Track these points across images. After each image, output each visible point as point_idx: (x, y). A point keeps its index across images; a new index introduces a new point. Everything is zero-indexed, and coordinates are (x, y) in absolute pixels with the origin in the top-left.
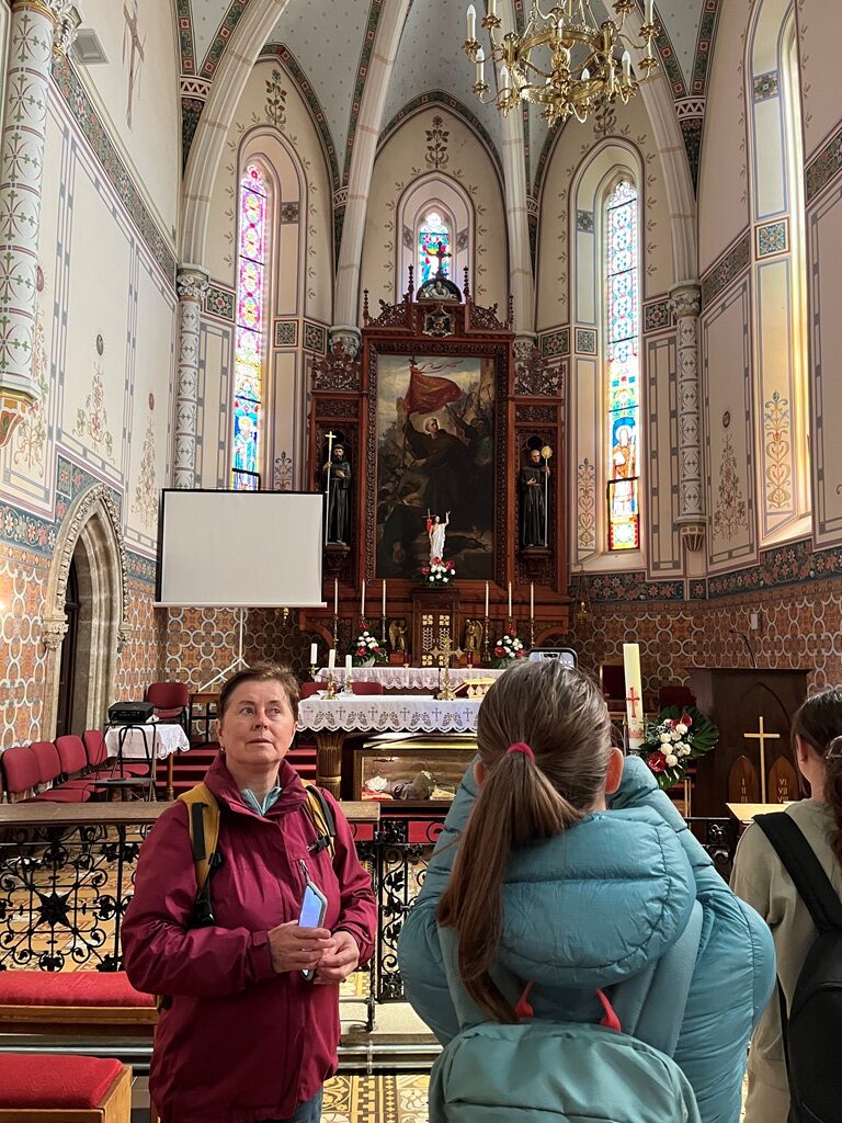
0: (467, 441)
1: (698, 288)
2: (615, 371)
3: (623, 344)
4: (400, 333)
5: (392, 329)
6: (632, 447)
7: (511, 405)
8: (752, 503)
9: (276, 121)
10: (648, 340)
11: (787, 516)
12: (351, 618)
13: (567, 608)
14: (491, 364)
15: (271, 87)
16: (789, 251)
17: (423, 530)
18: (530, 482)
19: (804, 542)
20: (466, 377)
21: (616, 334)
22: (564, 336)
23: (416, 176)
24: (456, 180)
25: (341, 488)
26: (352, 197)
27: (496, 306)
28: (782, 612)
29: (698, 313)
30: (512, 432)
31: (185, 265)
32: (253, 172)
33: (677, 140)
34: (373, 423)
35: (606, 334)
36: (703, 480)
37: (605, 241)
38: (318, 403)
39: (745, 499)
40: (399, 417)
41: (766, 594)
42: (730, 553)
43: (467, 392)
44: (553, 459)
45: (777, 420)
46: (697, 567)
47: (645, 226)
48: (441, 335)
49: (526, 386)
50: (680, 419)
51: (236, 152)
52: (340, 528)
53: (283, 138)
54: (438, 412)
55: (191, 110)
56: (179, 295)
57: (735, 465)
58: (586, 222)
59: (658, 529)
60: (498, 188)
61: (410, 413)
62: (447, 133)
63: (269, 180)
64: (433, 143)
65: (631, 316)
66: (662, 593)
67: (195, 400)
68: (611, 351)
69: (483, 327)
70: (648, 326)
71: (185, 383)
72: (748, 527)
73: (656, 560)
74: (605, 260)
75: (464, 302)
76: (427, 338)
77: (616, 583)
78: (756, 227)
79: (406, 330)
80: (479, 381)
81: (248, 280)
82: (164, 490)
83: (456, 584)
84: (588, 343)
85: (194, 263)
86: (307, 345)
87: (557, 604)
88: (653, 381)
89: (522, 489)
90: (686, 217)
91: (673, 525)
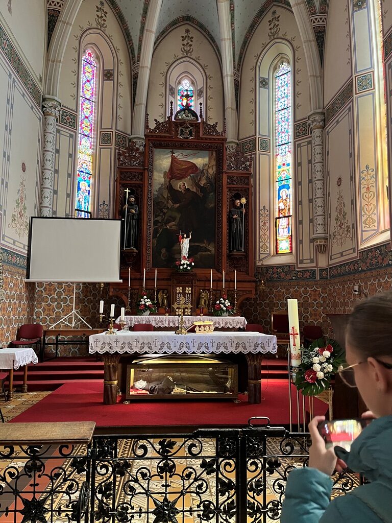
0: (201, 195)
1: (323, 114)
2: (279, 161)
3: (284, 146)
4: (165, 137)
5: (162, 135)
6: (288, 200)
7: (225, 176)
8: (354, 226)
9: (101, 27)
10: (297, 143)
11: (374, 232)
12: (138, 289)
13: (254, 284)
14: (214, 155)
15: (98, 9)
16: (374, 89)
17: (178, 242)
18: (235, 216)
19: (385, 245)
20: (200, 161)
21: (280, 141)
22: (253, 142)
23: (176, 59)
24: (197, 62)
25: (133, 219)
26: (142, 67)
27: (217, 123)
28: (372, 284)
29: (323, 127)
30: (225, 190)
31: (47, 96)
32: (89, 53)
33: (312, 37)
34: (151, 185)
35: (274, 141)
36: (326, 215)
37: (274, 94)
38: (121, 173)
39: (350, 224)
40: (165, 181)
41: (362, 275)
42: (342, 253)
43: (201, 168)
44: (247, 205)
45: (368, 180)
46: (323, 262)
47: (295, 84)
48: (188, 138)
49: (233, 166)
50: (314, 183)
51: (78, 40)
52: (132, 240)
53: (105, 36)
54: (186, 179)
55: (53, 16)
56: (44, 113)
57: (344, 205)
58: (264, 83)
59: (302, 242)
60: (218, 65)
61: (170, 179)
62: (192, 38)
63: (97, 58)
64: (185, 42)
65: (287, 132)
66: (305, 276)
67: (53, 169)
68: (277, 150)
69: (210, 134)
70: (297, 135)
71: (47, 160)
72: (352, 238)
73: (301, 258)
74: (274, 103)
75: (200, 121)
76: (181, 140)
77: (280, 270)
78: (355, 77)
79: (168, 135)
80: (207, 163)
81: (86, 110)
82: (32, 218)
83: (195, 270)
84: (265, 146)
85: (52, 95)
86: (117, 144)
87: (249, 282)
88: (300, 164)
89: (230, 221)
90: (317, 77)
91: (310, 240)
